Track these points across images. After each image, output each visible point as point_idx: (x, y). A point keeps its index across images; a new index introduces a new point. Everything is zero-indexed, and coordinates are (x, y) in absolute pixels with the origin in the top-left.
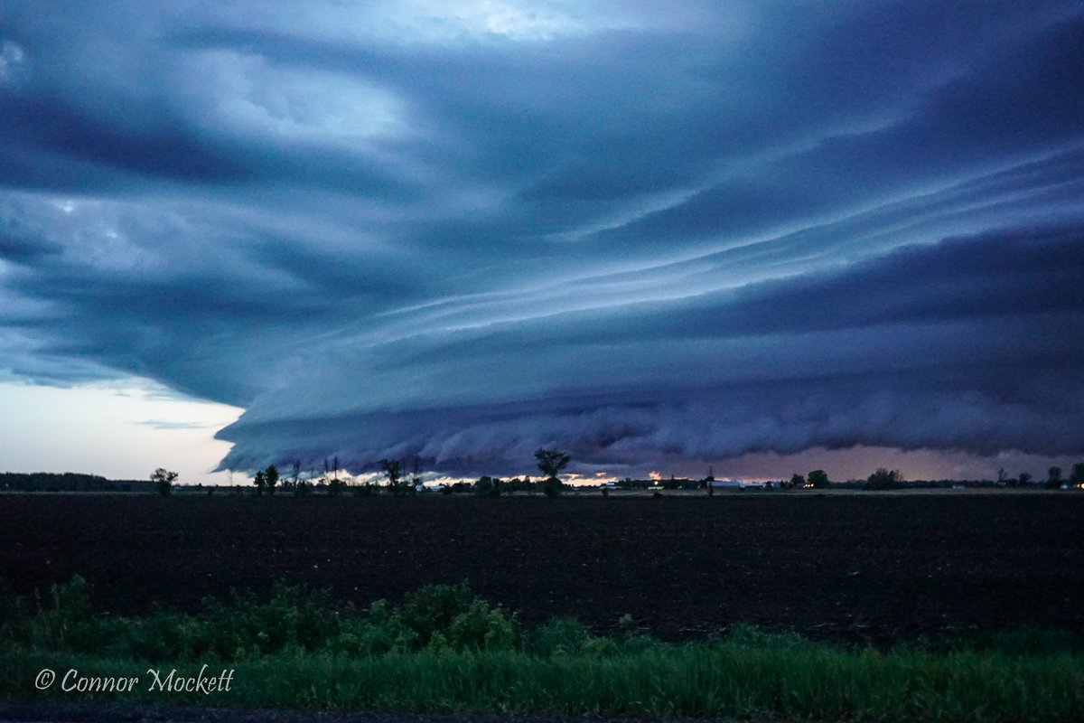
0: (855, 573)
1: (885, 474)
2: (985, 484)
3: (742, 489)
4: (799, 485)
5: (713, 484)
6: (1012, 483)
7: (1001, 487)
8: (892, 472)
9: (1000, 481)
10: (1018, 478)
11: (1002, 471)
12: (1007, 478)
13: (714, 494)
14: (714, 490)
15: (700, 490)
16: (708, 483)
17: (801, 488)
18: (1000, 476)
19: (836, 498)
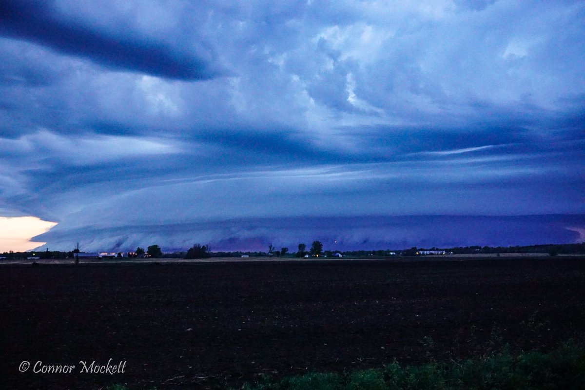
0: (189, 329)
1: (199, 247)
2: (260, 255)
3: (100, 259)
4: (141, 256)
5: (79, 255)
6: (278, 254)
7: (270, 256)
8: (204, 246)
9: (270, 252)
10: (280, 251)
11: (271, 246)
12: (274, 251)
13: (80, 263)
14: (80, 260)
15: (68, 259)
16: (75, 255)
17: (142, 257)
18: (270, 249)
19: (167, 265)
